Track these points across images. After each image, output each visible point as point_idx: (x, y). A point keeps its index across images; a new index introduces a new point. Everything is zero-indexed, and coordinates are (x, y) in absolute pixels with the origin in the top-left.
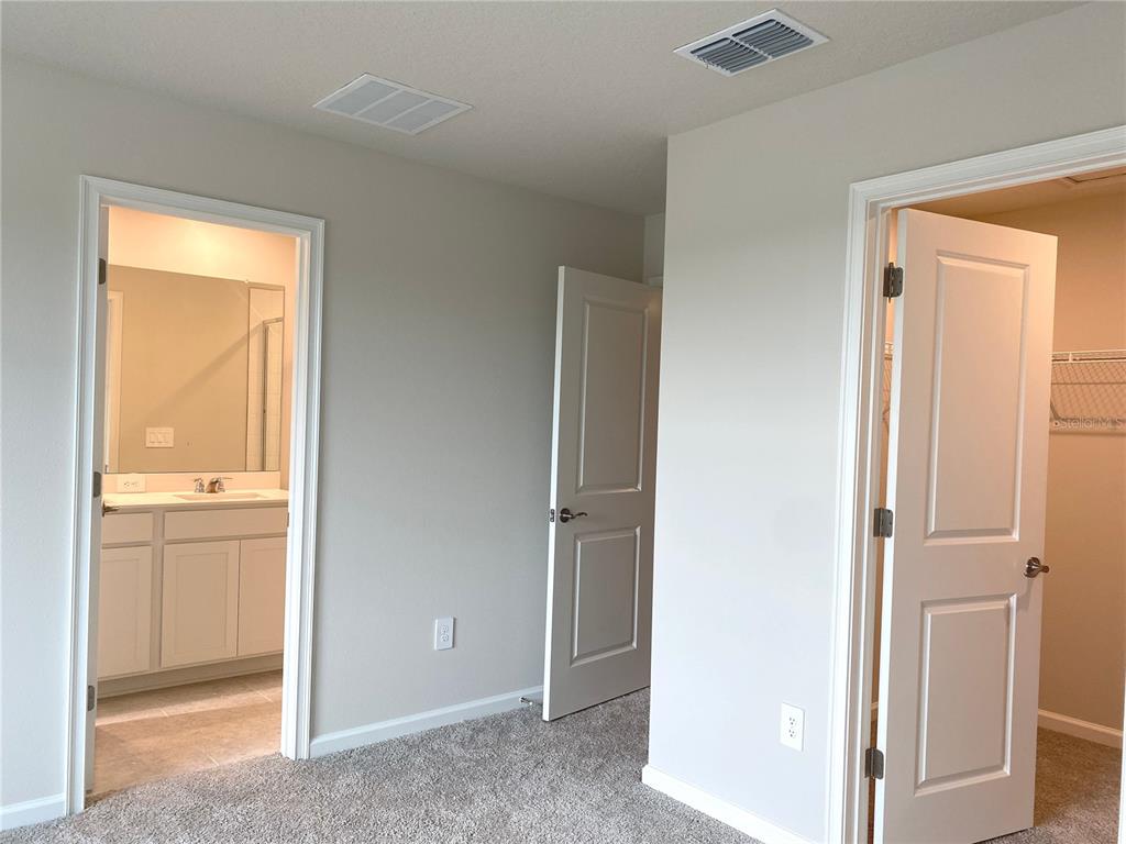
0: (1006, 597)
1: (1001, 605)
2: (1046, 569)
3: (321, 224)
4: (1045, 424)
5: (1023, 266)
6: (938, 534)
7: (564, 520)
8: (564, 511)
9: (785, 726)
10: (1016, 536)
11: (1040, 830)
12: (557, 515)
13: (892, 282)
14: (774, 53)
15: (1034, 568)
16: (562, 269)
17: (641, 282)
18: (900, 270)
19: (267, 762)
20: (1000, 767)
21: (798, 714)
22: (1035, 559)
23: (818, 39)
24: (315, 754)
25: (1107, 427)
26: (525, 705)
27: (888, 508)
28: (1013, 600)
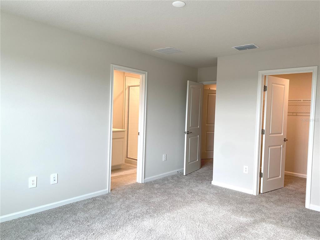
0: (280, 145)
1: (280, 147)
2: (287, 140)
3: (147, 73)
4: (287, 114)
5: (284, 85)
6: (271, 134)
7: (188, 134)
8: (188, 132)
9: (244, 169)
10: (282, 134)
11: (285, 187)
12: (187, 133)
13: (265, 88)
14: (248, 49)
15: (285, 140)
16: (188, 81)
17: (197, 82)
18: (266, 87)
19: (134, 184)
20: (279, 176)
21: (247, 167)
22: (285, 138)
23: (258, 47)
24: (145, 182)
25: (292, 114)
26: (178, 173)
27: (264, 129)
28: (282, 146)
